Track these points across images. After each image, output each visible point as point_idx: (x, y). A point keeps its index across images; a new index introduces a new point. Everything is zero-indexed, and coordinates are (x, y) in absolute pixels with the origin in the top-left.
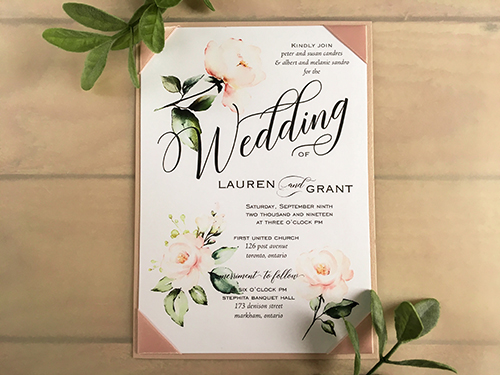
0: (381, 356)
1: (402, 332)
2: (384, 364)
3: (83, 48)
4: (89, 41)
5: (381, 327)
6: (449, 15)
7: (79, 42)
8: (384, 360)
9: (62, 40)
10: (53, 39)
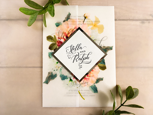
0: (121, 104)
1: (128, 96)
2: (122, 106)
3: (30, 14)
4: (32, 12)
5: (121, 95)
6: (130, 19)
7: (29, 12)
8: (122, 105)
9: (24, 11)
10: (22, 11)
